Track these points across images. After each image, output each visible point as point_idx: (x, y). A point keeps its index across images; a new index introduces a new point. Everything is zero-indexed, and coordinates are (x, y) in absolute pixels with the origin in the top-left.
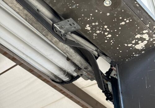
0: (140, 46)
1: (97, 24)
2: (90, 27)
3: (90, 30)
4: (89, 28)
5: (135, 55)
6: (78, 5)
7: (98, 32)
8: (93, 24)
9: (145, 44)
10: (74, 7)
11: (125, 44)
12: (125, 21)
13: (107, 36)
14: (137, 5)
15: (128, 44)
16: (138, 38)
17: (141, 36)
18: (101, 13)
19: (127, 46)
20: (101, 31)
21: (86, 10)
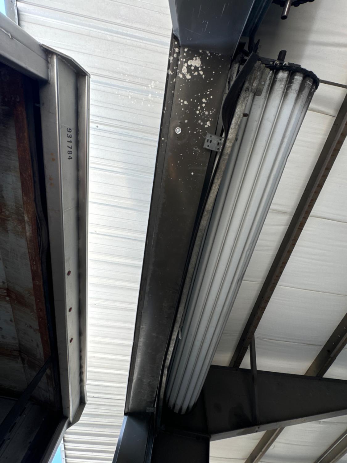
0: (196, 62)
1: (199, 122)
2: (206, 123)
3: (209, 121)
4: (208, 123)
5: (209, 54)
6: (194, 148)
7: (206, 113)
8: (202, 124)
9: (192, 61)
10: (198, 149)
11: (203, 78)
12: (183, 103)
13: (206, 102)
14: (165, 109)
15: (202, 75)
16: (190, 75)
17: (187, 73)
18: (189, 128)
19: (204, 74)
20: (205, 112)
21: (194, 140)
